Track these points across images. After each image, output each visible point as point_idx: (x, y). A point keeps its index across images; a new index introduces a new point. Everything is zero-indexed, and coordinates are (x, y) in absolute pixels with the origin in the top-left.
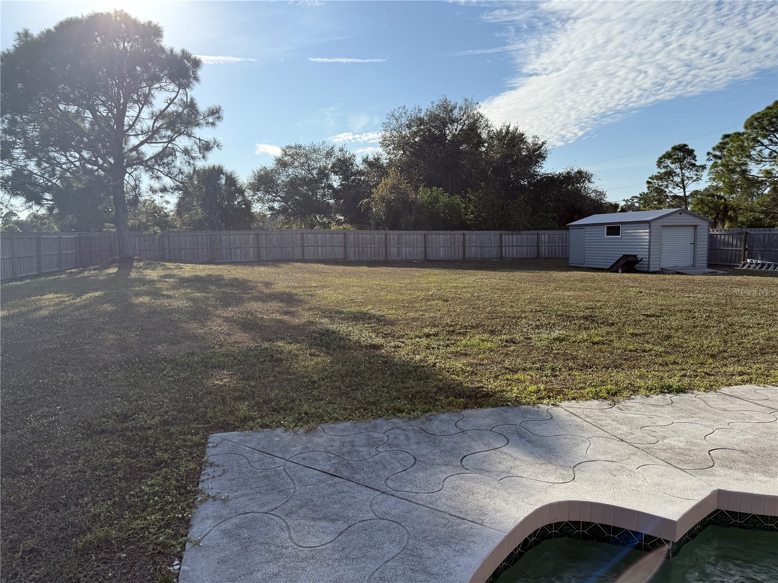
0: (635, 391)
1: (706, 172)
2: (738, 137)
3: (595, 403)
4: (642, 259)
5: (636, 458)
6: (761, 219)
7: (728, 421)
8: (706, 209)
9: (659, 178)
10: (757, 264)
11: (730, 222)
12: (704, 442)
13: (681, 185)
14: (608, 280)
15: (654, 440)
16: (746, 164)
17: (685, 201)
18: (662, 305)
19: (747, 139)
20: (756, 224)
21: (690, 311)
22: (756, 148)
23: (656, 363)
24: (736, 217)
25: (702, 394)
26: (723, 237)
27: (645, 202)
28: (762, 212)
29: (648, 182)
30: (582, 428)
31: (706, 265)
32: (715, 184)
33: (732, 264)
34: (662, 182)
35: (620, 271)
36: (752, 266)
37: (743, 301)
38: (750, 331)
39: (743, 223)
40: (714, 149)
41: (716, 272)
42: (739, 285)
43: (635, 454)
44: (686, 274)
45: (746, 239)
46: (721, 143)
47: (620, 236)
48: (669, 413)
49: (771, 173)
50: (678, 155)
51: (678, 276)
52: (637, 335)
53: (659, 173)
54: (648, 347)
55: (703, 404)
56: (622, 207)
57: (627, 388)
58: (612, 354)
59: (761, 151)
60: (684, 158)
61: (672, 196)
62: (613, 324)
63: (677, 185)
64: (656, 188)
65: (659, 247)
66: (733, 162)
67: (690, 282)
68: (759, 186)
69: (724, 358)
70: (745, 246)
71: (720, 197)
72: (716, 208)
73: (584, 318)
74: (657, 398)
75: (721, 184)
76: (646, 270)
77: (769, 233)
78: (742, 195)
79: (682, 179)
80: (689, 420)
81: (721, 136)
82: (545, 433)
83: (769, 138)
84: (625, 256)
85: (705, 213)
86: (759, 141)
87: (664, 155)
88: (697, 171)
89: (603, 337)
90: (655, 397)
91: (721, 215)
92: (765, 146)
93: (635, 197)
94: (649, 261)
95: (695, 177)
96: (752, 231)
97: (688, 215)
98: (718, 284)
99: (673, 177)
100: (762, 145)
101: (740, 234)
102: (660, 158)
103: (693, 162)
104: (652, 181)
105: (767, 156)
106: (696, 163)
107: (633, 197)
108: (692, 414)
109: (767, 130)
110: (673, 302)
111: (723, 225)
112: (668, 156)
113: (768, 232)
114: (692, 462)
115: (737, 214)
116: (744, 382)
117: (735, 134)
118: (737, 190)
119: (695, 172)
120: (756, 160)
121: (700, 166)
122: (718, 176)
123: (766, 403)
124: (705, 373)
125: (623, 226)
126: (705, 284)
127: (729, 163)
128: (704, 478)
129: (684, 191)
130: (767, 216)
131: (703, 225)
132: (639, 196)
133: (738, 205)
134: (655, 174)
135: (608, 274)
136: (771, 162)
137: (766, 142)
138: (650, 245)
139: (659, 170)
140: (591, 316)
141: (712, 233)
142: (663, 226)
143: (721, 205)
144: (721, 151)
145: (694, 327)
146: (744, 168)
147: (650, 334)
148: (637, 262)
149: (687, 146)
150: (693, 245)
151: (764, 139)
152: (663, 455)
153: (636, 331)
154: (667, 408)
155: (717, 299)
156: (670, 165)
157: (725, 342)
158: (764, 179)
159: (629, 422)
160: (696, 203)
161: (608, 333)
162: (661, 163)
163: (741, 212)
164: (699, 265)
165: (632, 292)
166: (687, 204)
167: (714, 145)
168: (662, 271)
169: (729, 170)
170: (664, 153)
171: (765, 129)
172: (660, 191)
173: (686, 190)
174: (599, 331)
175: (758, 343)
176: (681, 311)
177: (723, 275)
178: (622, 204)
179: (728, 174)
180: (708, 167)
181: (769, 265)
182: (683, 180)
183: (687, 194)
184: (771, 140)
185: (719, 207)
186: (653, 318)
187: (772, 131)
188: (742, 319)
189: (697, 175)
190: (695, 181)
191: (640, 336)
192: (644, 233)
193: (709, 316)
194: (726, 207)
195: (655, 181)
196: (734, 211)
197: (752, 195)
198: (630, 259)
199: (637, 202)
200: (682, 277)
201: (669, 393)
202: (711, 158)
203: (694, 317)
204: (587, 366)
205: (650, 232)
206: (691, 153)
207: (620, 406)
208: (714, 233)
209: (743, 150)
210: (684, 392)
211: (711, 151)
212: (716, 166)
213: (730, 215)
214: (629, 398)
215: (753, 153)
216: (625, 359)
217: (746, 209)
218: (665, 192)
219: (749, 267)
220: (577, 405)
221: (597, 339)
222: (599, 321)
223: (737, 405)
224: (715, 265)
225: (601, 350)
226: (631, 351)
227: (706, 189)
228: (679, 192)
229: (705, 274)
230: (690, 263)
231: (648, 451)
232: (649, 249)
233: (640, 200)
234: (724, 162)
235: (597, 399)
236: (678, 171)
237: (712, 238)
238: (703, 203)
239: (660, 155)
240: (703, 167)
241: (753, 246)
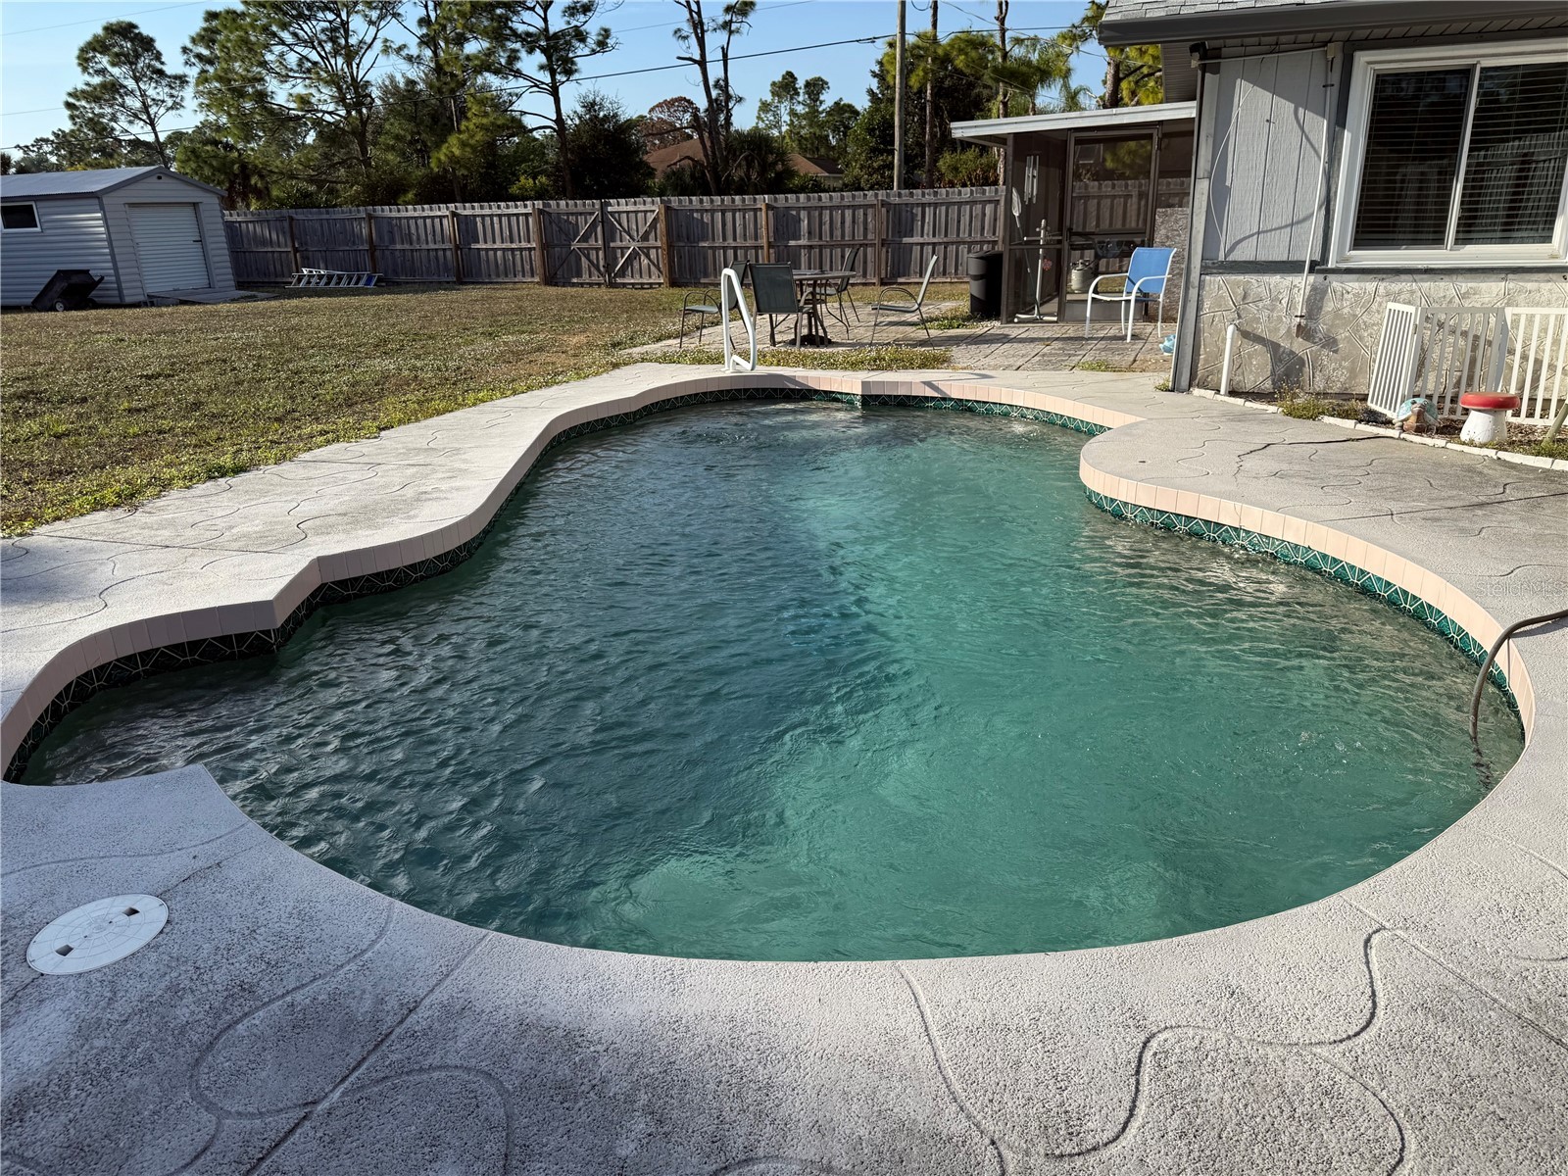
0: (166, 485)
1: (188, 92)
2: (234, 20)
3: (100, 516)
4: (102, 278)
5: (196, 559)
6: (311, 194)
7: (316, 489)
8: (207, 172)
9: (92, 95)
10: (321, 277)
11: (258, 199)
12: (289, 518)
13: (145, 117)
14: (41, 327)
15: (219, 533)
16: (262, 79)
17: (162, 153)
18: (171, 356)
19: (253, 27)
20: (305, 201)
21: (225, 361)
22: (273, 48)
23: (190, 445)
24: (267, 189)
25: (275, 469)
26: (251, 226)
27: (71, 153)
28: (311, 180)
29: (69, 105)
30: (91, 550)
31: (233, 283)
32: (212, 118)
33: (279, 280)
34: (101, 108)
35: (59, 306)
36: (313, 280)
37: (308, 336)
38: (327, 377)
39: (282, 203)
40: (194, 41)
41: (255, 296)
42: (298, 312)
43: (192, 555)
44: (199, 303)
45: (293, 230)
46: (205, 29)
47: (38, 229)
48: (230, 500)
49: (309, 103)
50: (122, 47)
51: (186, 307)
52: (139, 410)
53: (88, 84)
54: (166, 424)
55: (276, 479)
56: (18, 163)
57: (149, 484)
58: (100, 446)
59: (282, 55)
60: (138, 56)
61: (130, 142)
62: (84, 400)
63: (136, 116)
64: (91, 119)
65: (131, 250)
66: (236, 73)
67: (212, 315)
68: (295, 129)
69: (294, 419)
70: (294, 246)
71: (227, 146)
72: (224, 167)
73: (18, 398)
74: (201, 488)
75: (224, 119)
76: (117, 300)
77: (327, 217)
78: (268, 143)
79: (144, 103)
80: (262, 500)
81: (201, 15)
82: (25, 573)
83: (291, 29)
84: (62, 275)
85: (207, 180)
86: (274, 35)
87: (89, 44)
88: (172, 88)
89: (72, 423)
90: (201, 486)
91: (240, 184)
92: (288, 45)
93: (42, 140)
94: (118, 281)
95: (170, 102)
96: (300, 215)
97: (175, 181)
98: (262, 315)
99: (121, 96)
100: (282, 42)
101: (281, 219)
102: (83, 50)
103: (158, 65)
104: (77, 103)
105: (295, 68)
106: (164, 68)
107: (37, 141)
108: (264, 493)
109: (285, 14)
110: (188, 349)
111: (248, 206)
112: (97, 46)
113: (325, 216)
114: (276, 541)
115: (267, 183)
116: (328, 442)
117: (228, 12)
118: (257, 135)
119: (167, 90)
120: (277, 73)
121: (176, 77)
122: (214, 102)
123: (362, 460)
124: (271, 442)
125: (40, 204)
126: (238, 316)
127: (230, 76)
128: (297, 551)
129: (154, 129)
130: (320, 188)
131: (210, 202)
132: (52, 138)
133: (266, 164)
134: (81, 86)
135: (36, 316)
136: (305, 79)
137: (286, 36)
138: (111, 246)
139: (87, 78)
140: (32, 392)
141: (229, 219)
142: (132, 205)
143: (233, 162)
144: (208, 47)
145: (238, 383)
146: (259, 88)
147: (163, 404)
148: (93, 284)
149: (136, 27)
150: (198, 245)
151: (283, 30)
152: (235, 545)
153: (134, 404)
154: (225, 494)
155: (266, 337)
156: (109, 68)
157: (293, 398)
158: (300, 113)
159: (172, 523)
160: (183, 157)
161: (80, 416)
162: (87, 60)
163: (274, 178)
164: (220, 284)
165: (102, 342)
166: (167, 161)
167: (193, 34)
168: (151, 301)
169: (233, 90)
170: (88, 37)
171: (281, 10)
172: (101, 129)
173: (157, 129)
174: (60, 415)
175: (341, 392)
176: (208, 362)
177: (268, 299)
178: (16, 156)
179: (233, 98)
180: (192, 80)
181: (340, 278)
182: (146, 108)
183: (162, 138)
184: (295, 35)
185: (231, 168)
186: (161, 380)
187: (292, 16)
188: (313, 362)
189: (172, 96)
190: (172, 108)
191: (146, 410)
192: (92, 221)
193: (259, 365)
194: (244, 166)
195: (83, 103)
196: (262, 177)
197: (285, 146)
198: (75, 279)
199: (51, 153)
200: (194, 308)
201: (222, 477)
202: (193, 60)
203: (235, 369)
204: (60, 472)
205: (105, 218)
206: (147, 44)
207: (147, 509)
208: (233, 219)
209: (252, 51)
210: (245, 471)
211: (190, 45)
212: (206, 80)
213: (256, 184)
214: (158, 496)
215: (269, 57)
216: (131, 449)
217: (282, 173)
218: (113, 129)
219: (309, 282)
220: (69, 525)
221: (62, 429)
222: (55, 399)
223: (325, 469)
224: (249, 283)
225: (76, 444)
226: (136, 435)
227: (198, 130)
228: (141, 132)
229: (233, 300)
230: (204, 282)
231: (210, 547)
232: (112, 254)
233: (57, 148)
234: (219, 73)
235: (102, 510)
236: (130, 84)
237: (230, 226)
238: (198, 157)
239: (82, 43)
240: (182, 80)
241: (306, 244)
